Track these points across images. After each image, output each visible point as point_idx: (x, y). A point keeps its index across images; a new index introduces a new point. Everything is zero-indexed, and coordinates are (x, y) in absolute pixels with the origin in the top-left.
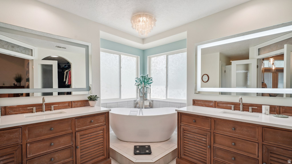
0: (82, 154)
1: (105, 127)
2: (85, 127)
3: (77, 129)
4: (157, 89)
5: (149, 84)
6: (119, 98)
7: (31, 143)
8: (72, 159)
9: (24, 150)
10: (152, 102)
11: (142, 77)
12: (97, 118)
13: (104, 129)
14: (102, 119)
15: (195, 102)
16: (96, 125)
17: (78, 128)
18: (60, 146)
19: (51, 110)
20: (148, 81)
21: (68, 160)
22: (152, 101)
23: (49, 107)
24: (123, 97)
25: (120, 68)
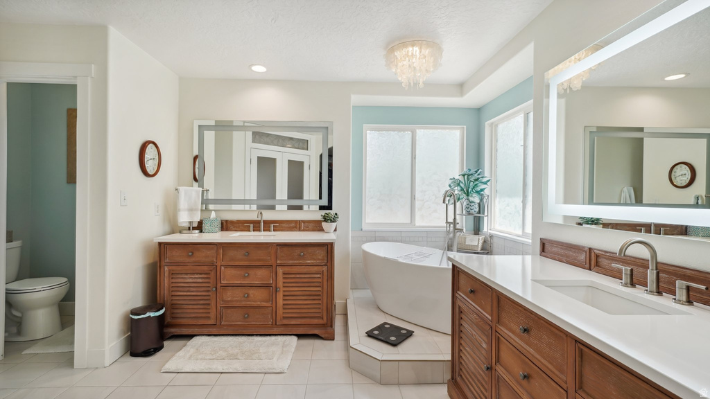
0: (285, 302)
1: (325, 269)
2: (291, 262)
3: (278, 262)
4: (508, 205)
5: (477, 192)
6: (409, 222)
7: (226, 267)
8: (271, 305)
9: (218, 273)
10: (489, 239)
11: (464, 175)
12: (310, 250)
13: (323, 271)
14: (321, 253)
15: (547, 246)
16: (309, 262)
17: (281, 260)
18: (256, 281)
19: (270, 231)
20: (476, 185)
21: (264, 304)
22: (491, 237)
23: (268, 225)
24: (419, 222)
25: (413, 157)
